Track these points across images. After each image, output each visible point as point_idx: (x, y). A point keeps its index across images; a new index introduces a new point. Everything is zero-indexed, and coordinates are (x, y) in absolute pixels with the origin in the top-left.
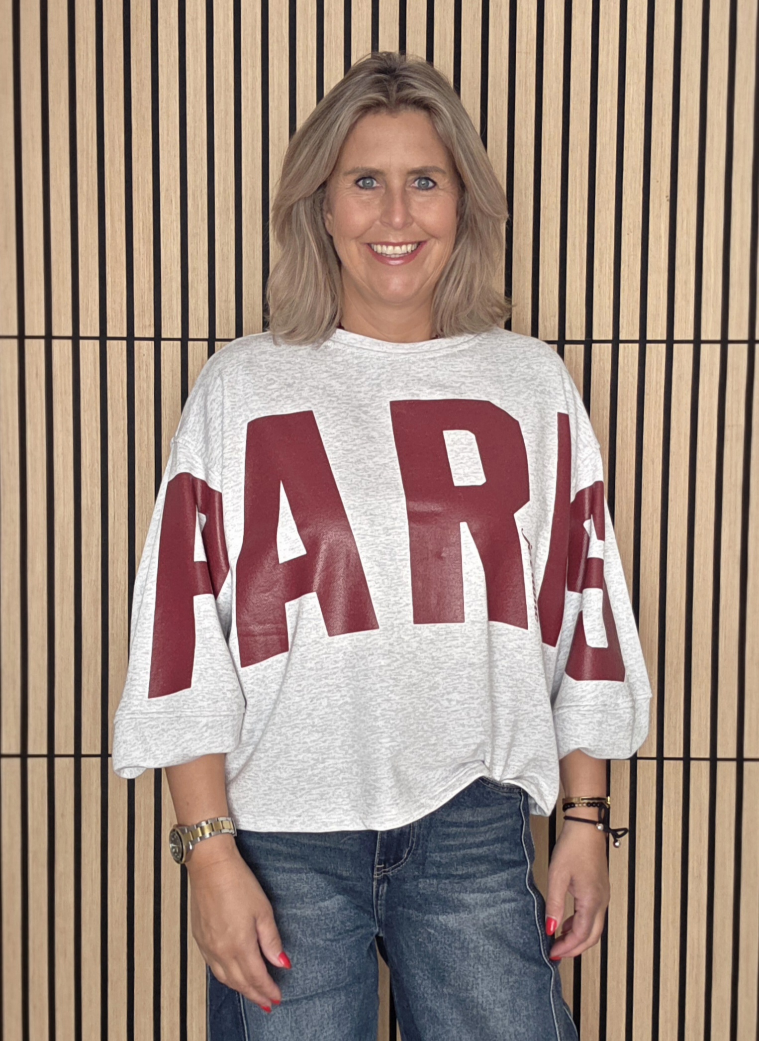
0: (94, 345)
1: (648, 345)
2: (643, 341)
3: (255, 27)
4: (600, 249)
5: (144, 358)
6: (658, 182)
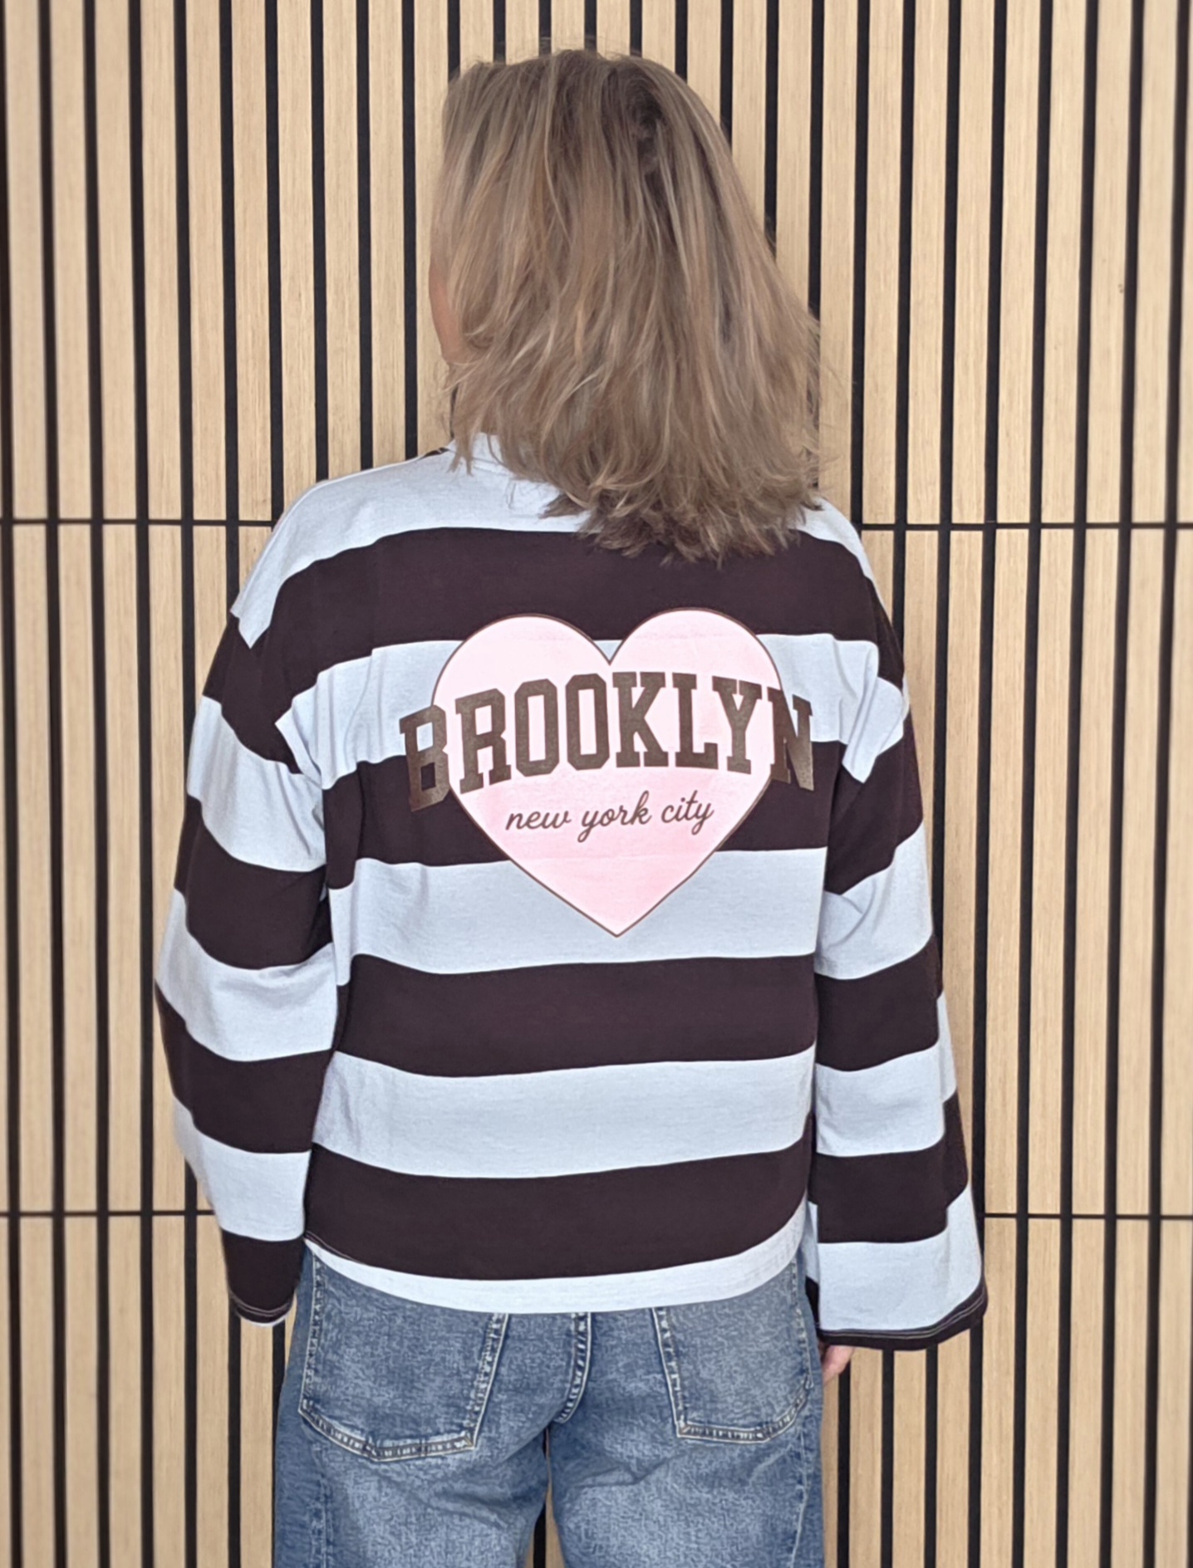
0: (173, 533)
1: (1090, 533)
6: (1104, 261)
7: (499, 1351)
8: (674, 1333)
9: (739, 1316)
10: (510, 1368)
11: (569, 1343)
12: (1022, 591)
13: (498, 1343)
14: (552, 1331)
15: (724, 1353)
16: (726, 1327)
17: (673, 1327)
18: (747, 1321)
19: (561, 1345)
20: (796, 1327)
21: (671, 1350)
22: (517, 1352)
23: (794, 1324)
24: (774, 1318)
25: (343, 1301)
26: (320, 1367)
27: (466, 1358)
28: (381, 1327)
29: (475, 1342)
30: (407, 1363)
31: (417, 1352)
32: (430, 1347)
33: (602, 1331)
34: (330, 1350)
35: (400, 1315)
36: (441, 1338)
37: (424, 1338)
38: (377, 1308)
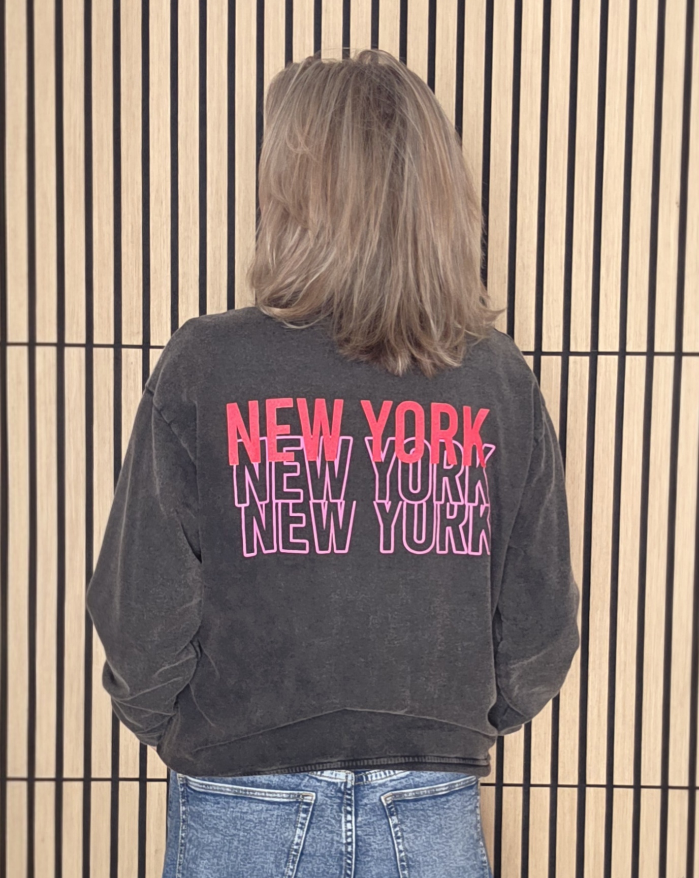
0: (80, 352)
1: (656, 358)
2: (651, 354)
6: (667, 186)
7: (297, 862)
8: (407, 853)
10: (304, 873)
11: (341, 859)
13: (297, 858)
14: (331, 851)
15: (436, 866)
16: (437, 850)
19: (336, 860)
21: (405, 864)
22: (308, 863)
25: (199, 831)
26: (185, 872)
27: (277, 867)
28: (224, 847)
29: (282, 857)
30: (240, 870)
31: (246, 862)
32: (254, 859)
33: (362, 852)
34: (191, 861)
35: (236, 839)
36: (262, 854)
37: (251, 854)
38: (222, 835)
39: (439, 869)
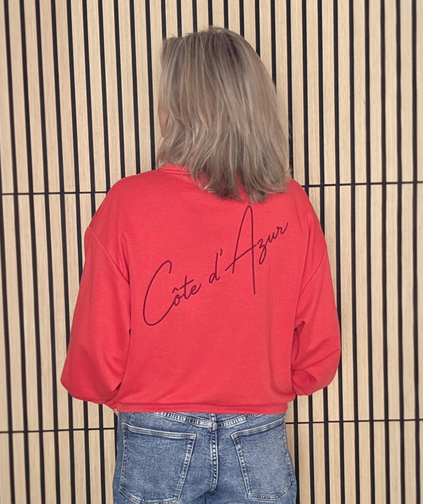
0: (42, 198)
2: (353, 184)
3: (127, 13)
4: (327, 133)
5: (70, 204)
6: (358, 93)
7: (187, 471)
8: (246, 464)
9: (267, 457)
10: (190, 476)
11: (211, 468)
12: (334, 207)
13: (187, 468)
14: (205, 465)
15: (263, 470)
16: (263, 461)
17: (246, 462)
18: (270, 459)
19: (208, 469)
20: (287, 460)
21: (245, 469)
22: (193, 471)
23: (286, 459)
24: (279, 457)
25: (134, 454)
26: (126, 475)
27: (176, 473)
28: (147, 463)
29: (179, 468)
30: (156, 475)
31: (159, 471)
32: (164, 470)
33: (222, 464)
34: (130, 470)
35: (153, 459)
36: (167, 467)
37: (162, 466)
38: (146, 456)
39: (265, 471)
